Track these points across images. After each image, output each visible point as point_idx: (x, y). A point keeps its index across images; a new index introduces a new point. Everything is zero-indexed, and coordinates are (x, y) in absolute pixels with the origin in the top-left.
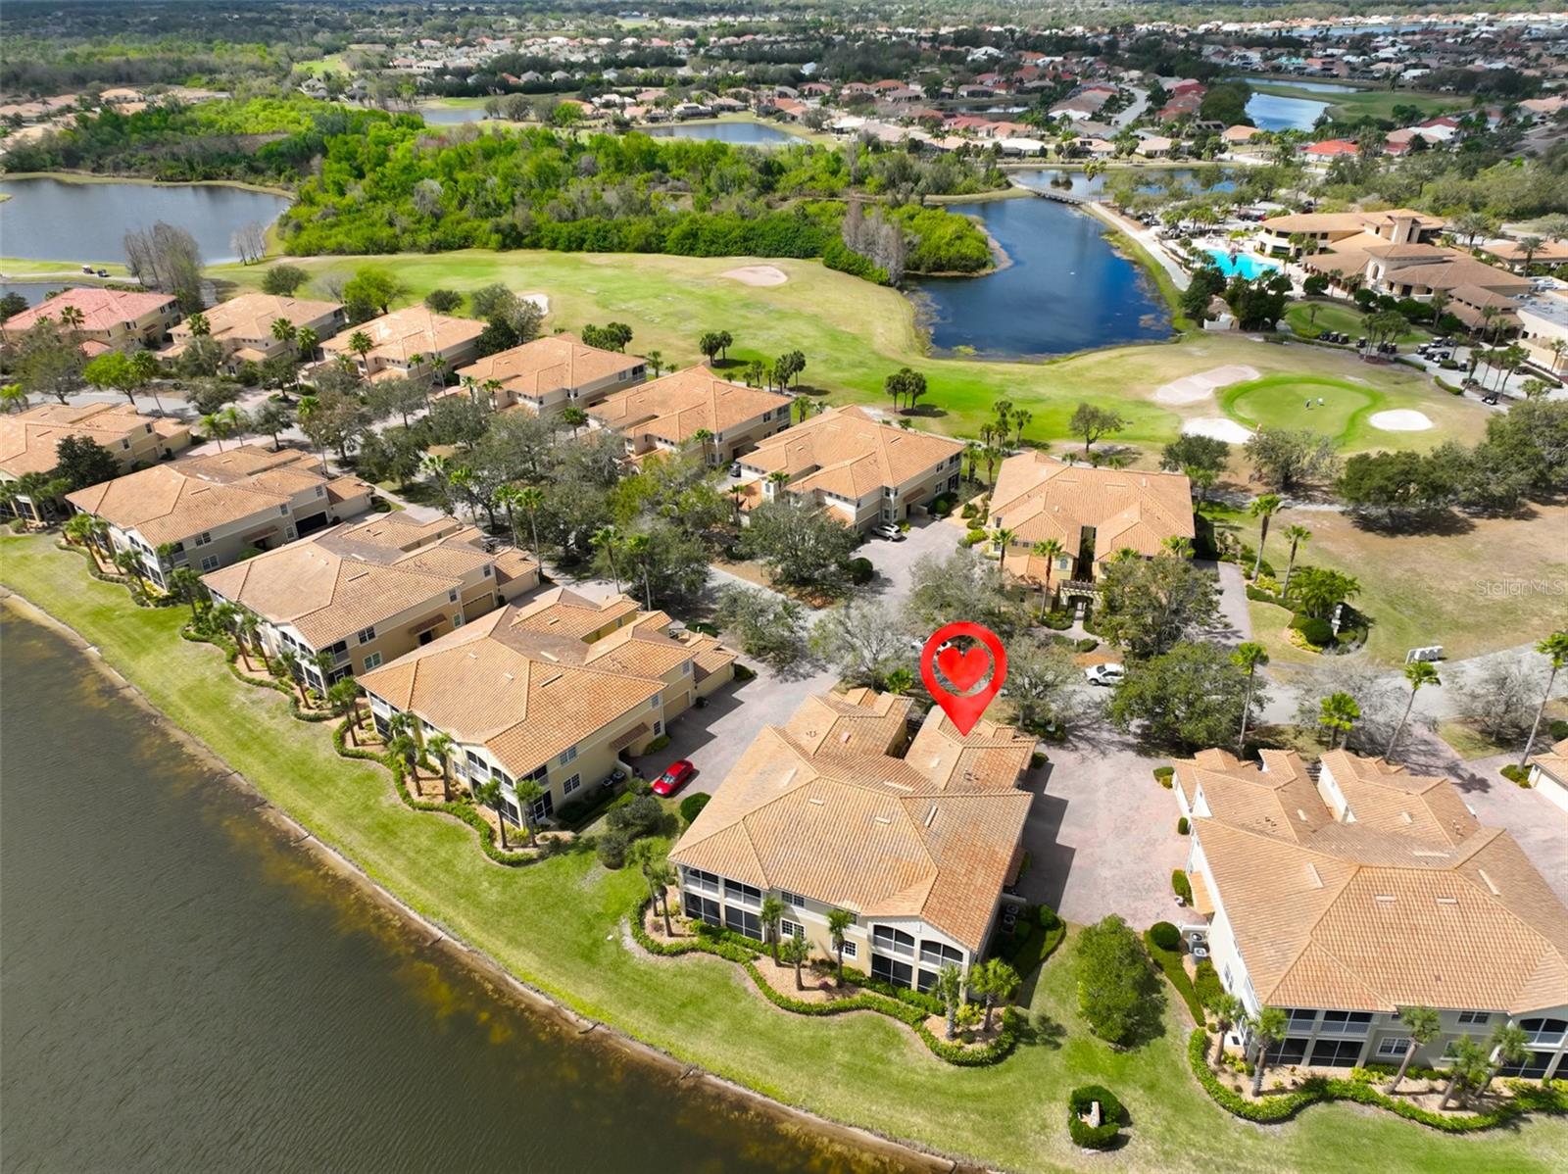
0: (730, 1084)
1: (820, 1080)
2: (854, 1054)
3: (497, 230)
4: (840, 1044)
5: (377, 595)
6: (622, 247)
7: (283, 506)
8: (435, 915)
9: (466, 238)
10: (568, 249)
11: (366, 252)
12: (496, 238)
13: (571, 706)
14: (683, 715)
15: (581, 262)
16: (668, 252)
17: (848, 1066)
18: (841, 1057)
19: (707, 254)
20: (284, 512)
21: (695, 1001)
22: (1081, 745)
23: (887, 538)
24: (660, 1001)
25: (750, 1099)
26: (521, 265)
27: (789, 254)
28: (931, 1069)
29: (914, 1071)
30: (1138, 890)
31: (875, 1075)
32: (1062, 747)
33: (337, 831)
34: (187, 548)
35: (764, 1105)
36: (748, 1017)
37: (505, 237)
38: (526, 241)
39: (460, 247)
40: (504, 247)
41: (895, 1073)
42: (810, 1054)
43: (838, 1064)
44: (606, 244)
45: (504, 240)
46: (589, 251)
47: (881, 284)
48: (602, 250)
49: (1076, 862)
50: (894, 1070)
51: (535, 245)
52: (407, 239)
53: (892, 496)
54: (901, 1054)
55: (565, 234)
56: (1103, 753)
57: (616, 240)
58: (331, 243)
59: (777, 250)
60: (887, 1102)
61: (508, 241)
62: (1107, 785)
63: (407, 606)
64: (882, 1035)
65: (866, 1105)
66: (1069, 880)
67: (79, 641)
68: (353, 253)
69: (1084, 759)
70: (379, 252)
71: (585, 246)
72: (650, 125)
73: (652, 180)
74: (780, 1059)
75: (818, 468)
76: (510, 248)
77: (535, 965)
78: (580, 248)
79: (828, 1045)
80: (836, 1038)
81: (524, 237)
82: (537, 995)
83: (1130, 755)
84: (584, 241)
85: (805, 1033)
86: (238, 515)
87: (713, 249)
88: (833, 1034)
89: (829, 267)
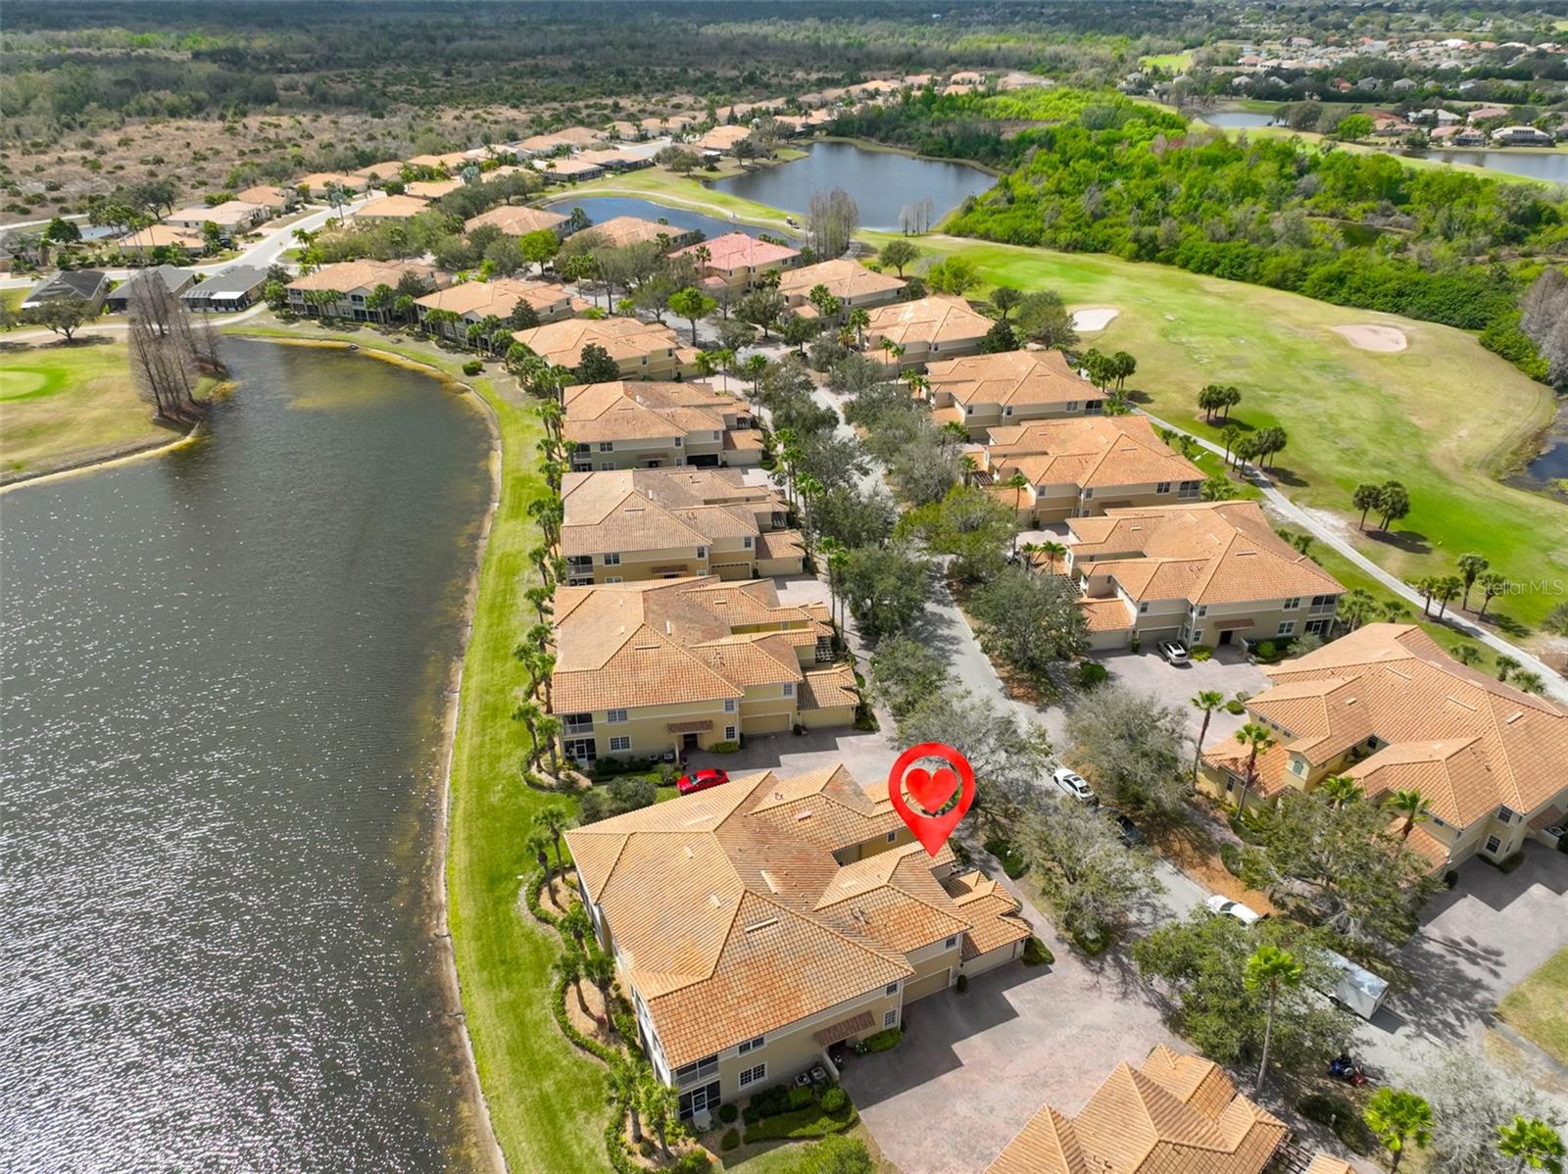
0: (468, 1044)
1: (517, 1090)
2: (559, 1091)
3: (1136, 239)
4: (560, 1076)
5: (638, 529)
6: (1256, 279)
7: (678, 440)
8: (455, 790)
9: (1105, 243)
10: (1198, 271)
11: (1008, 242)
12: (1132, 246)
13: (644, 676)
14: (777, 735)
15: (1193, 285)
16: (1302, 293)
17: (544, 1098)
18: (548, 1085)
19: (1346, 303)
20: (678, 444)
21: (511, 965)
22: (1109, 971)
23: (1166, 658)
24: (495, 947)
25: (468, 1067)
26: (1130, 278)
27: (1447, 321)
28: (592, 1151)
29: (580, 1141)
30: (973, 1149)
31: (553, 1119)
32: (1086, 962)
33: (472, 695)
34: (592, 450)
35: (470, 1077)
36: (529, 1004)
37: (1142, 247)
38: (1160, 255)
39: (1096, 250)
40: (1136, 257)
41: (567, 1131)
42: (533, 1065)
43: (540, 1090)
44: (1240, 272)
45: (1139, 250)
46: (1218, 276)
47: (1537, 378)
48: (1233, 277)
49: (947, 1078)
50: (569, 1127)
51: (1168, 261)
52: (1049, 234)
53: (1194, 614)
54: (587, 1120)
55: (1200, 254)
56: (1125, 995)
57: (1251, 270)
58: (981, 228)
59: (1433, 313)
60: (536, 1147)
61: (1143, 252)
62: (1084, 1027)
63: (653, 547)
64: (592, 1093)
65: (521, 1138)
66: (917, 1089)
67: (497, 497)
68: (996, 240)
69: (1095, 986)
70: (1019, 244)
71: (1216, 271)
72: (1456, 148)
73: (1373, 211)
74: (511, 1052)
75: (1141, 555)
76: (1142, 260)
77: (462, 866)
78: (1210, 272)
79: (551, 1069)
80: (562, 1069)
81: (1159, 251)
82: (443, 888)
83: (1156, 1015)
84: (1217, 264)
85: (548, 1047)
86: (639, 436)
87: (1353, 298)
88: (564, 1063)
89: (1483, 344)
